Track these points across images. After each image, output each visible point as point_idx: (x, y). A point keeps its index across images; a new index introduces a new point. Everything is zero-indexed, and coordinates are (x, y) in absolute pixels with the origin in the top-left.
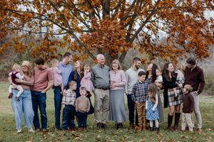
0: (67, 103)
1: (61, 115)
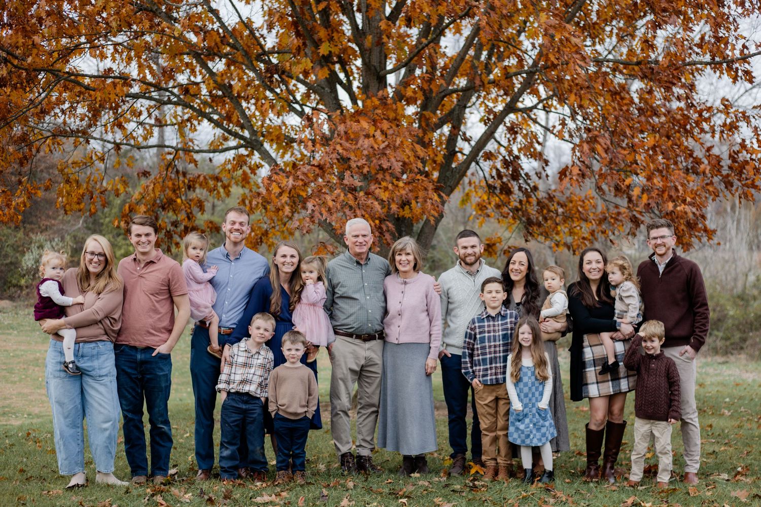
0: (234, 388)
1: (217, 426)
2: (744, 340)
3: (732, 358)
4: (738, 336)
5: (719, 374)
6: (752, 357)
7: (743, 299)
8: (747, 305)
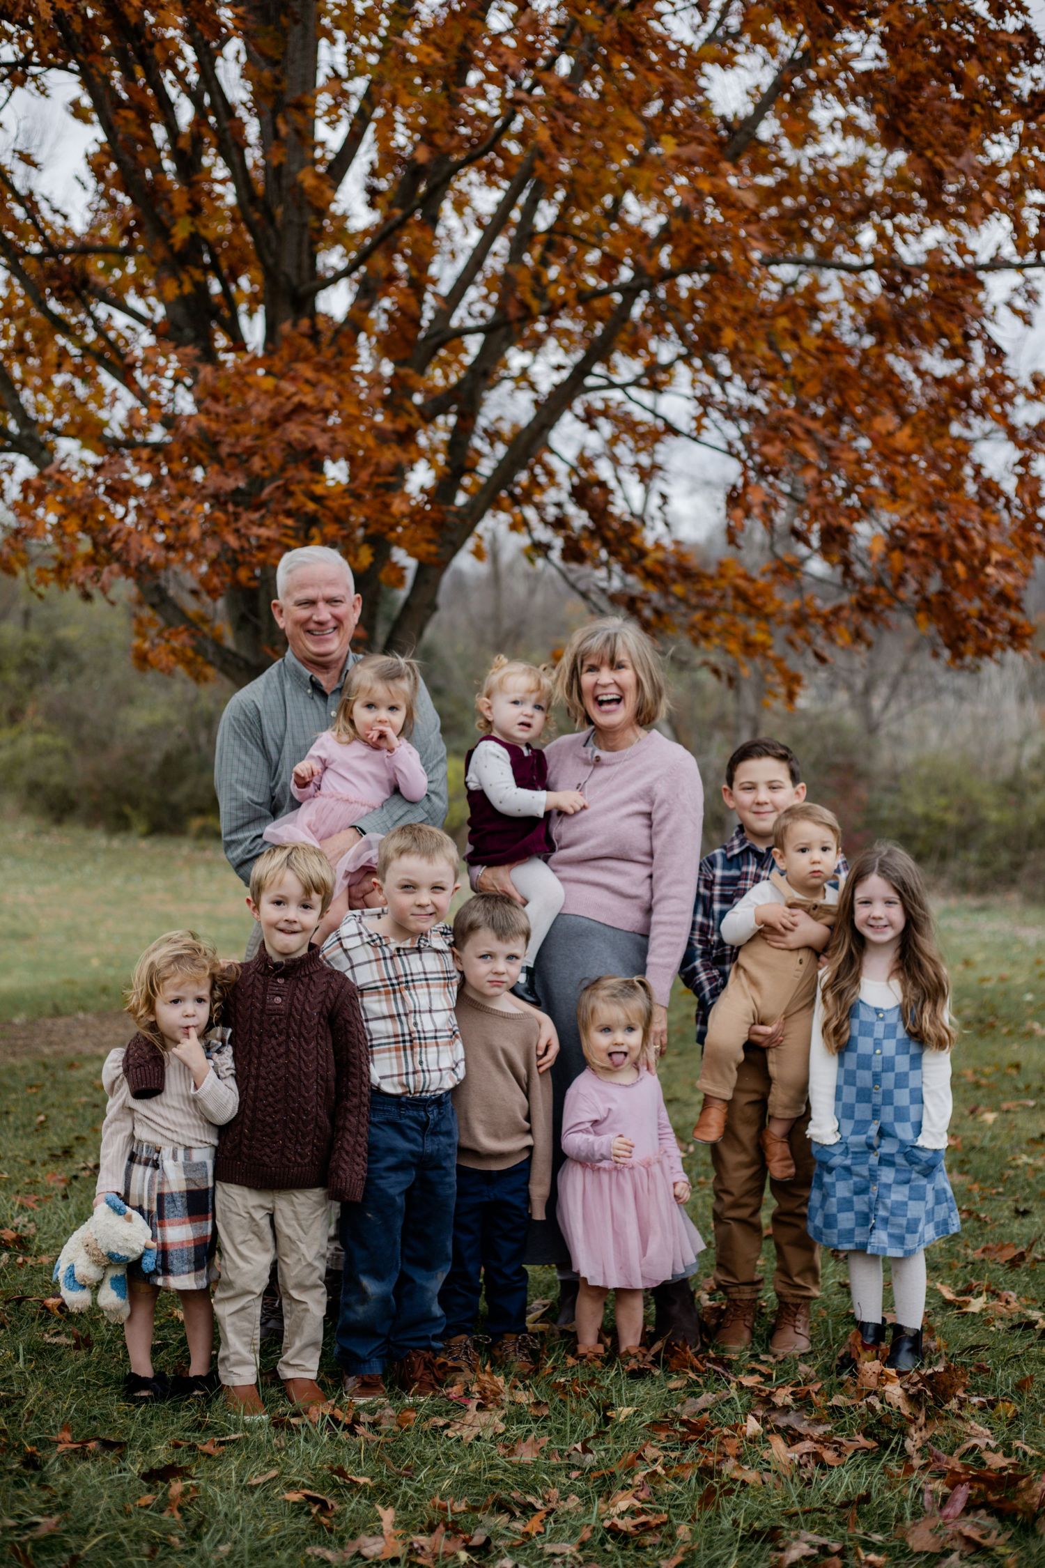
2: (1016, 866)
3: (995, 900)
4: (1005, 858)
5: (972, 932)
6: (1032, 899)
7: (1014, 788)
8: (1021, 802)
